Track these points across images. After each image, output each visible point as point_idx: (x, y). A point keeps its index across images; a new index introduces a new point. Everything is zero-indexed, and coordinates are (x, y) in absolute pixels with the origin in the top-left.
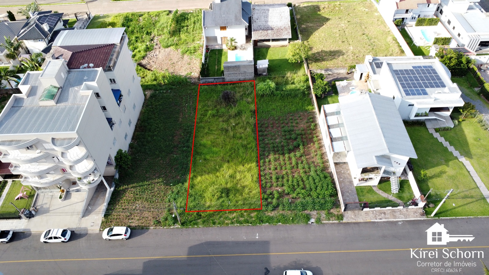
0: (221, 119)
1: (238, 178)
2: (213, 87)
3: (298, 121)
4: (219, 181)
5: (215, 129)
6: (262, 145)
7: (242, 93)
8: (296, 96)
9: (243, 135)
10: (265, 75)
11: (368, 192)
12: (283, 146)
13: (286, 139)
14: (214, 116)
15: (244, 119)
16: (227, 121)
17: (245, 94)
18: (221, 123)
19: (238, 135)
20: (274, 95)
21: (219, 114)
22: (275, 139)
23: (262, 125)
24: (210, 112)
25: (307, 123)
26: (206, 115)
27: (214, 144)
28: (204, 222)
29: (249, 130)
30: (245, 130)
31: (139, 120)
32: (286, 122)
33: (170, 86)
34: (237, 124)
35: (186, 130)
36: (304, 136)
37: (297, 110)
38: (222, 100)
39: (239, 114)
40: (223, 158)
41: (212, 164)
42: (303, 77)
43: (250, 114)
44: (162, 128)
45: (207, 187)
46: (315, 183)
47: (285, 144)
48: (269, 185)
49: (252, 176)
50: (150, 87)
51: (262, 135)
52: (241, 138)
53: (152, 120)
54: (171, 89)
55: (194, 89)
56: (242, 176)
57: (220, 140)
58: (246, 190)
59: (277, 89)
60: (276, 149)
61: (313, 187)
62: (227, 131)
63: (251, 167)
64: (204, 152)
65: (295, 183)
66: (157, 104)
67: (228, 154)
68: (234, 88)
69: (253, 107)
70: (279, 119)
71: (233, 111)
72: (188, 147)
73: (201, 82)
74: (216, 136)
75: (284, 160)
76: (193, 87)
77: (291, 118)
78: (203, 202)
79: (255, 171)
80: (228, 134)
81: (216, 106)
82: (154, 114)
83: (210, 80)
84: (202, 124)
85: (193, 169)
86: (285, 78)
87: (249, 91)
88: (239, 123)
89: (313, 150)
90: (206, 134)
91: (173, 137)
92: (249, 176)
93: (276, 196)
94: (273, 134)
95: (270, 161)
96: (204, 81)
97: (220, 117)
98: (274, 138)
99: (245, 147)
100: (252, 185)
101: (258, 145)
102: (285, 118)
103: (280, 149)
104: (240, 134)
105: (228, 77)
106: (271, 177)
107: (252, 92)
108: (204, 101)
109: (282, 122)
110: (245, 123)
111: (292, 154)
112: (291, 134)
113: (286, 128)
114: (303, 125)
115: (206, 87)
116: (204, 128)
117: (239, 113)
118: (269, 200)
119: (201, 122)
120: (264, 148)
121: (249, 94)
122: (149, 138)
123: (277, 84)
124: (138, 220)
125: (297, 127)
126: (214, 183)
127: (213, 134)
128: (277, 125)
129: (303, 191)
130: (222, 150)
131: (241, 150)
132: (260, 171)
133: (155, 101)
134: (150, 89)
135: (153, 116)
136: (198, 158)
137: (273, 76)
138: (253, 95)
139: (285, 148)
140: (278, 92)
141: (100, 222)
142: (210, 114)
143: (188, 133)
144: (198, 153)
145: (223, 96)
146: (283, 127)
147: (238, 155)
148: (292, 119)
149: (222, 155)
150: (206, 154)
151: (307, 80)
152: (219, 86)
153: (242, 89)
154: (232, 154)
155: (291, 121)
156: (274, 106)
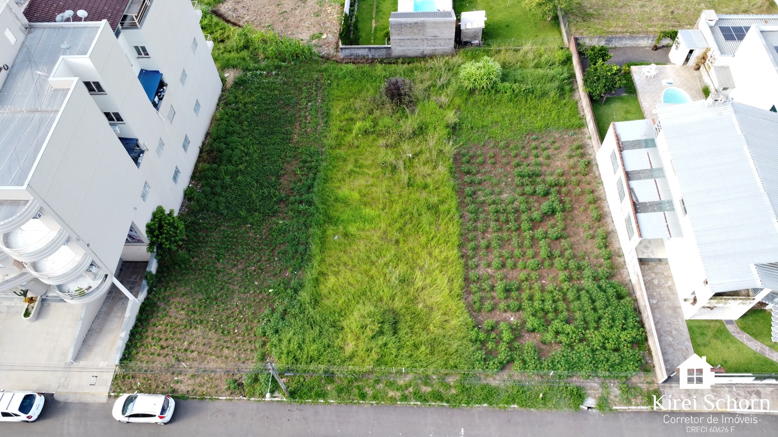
0: (382, 142)
1: (419, 284)
2: (366, 67)
3: (549, 152)
4: (375, 289)
5: (369, 162)
6: (472, 207)
7: (427, 84)
8: (544, 94)
9: (429, 180)
10: (479, 45)
11: (715, 336)
12: (517, 211)
13: (523, 194)
14: (366, 132)
15: (432, 143)
16: (395, 146)
17: (434, 86)
18: (383, 151)
19: (419, 180)
20: (497, 92)
21: (378, 128)
22: (500, 193)
23: (472, 157)
24: (359, 124)
25: (570, 157)
26: (351, 130)
27: (366, 200)
28: (340, 391)
29: (443, 170)
30: (435, 168)
31: (208, 134)
32: (523, 153)
33: (277, 62)
34: (416, 155)
35: (305, 162)
36: (564, 190)
37: (547, 126)
38: (384, 98)
39: (421, 131)
40: (385, 233)
41: (362, 247)
42: (560, 52)
43: (446, 131)
44: (255, 156)
45: (347, 304)
46: (595, 309)
47: (523, 207)
48: (488, 304)
49: (451, 280)
50: (235, 63)
51: (472, 183)
52: (426, 187)
53: (235, 138)
54: (278, 68)
55: (326, 70)
56: (428, 281)
57: (379, 191)
59: (504, 78)
60: (503, 218)
61: (591, 316)
62: (394, 168)
63: (447, 258)
64: (344, 217)
66: (248, 100)
67: (398, 225)
68: (412, 71)
69: (451, 116)
70: (507, 146)
71: (409, 124)
72: (310, 203)
73: (341, 55)
74: (371, 181)
75: (521, 246)
76: (324, 66)
77: (534, 144)
78: (338, 342)
79: (456, 268)
80: (396, 177)
81: (371, 112)
82: (241, 123)
83: (360, 50)
84: (341, 152)
85: (318, 258)
86: (521, 53)
87: (443, 80)
88: (421, 152)
89: (587, 223)
90: (351, 173)
91: (279, 177)
92: (442, 281)
94: (495, 180)
95: (488, 247)
96: (347, 52)
97: (380, 135)
98: (497, 190)
99: (433, 209)
100: (452, 304)
101: (461, 205)
102: (520, 145)
103: (512, 217)
104: (424, 177)
105: (399, 46)
106: (493, 288)
107: (449, 82)
108: (347, 99)
109: (513, 153)
110: (434, 153)
111: (539, 232)
112: (533, 183)
113: (525, 169)
114: (561, 163)
115: (351, 66)
116: (345, 160)
117: (421, 128)
118: (490, 345)
119: (339, 145)
120: (476, 212)
121: (443, 87)
122: (228, 179)
123: (504, 66)
124: (193, 376)
125: (548, 166)
126: (364, 293)
127: (363, 174)
128: (504, 161)
129: (568, 328)
130: (383, 214)
131: (426, 218)
132: (466, 267)
133: (243, 93)
134: (234, 67)
135: (237, 128)
136: (330, 232)
137: (494, 47)
138: (450, 90)
139: (524, 217)
140: (507, 84)
141: (110, 377)
142: (360, 129)
143: (310, 169)
144: (330, 220)
145: (388, 90)
146: (518, 165)
147: (418, 227)
148: (536, 148)
149: (383, 225)
150: (349, 222)
151: (568, 60)
152: (379, 67)
153: (427, 75)
154: (405, 224)
155: (534, 152)
156: (496, 116)
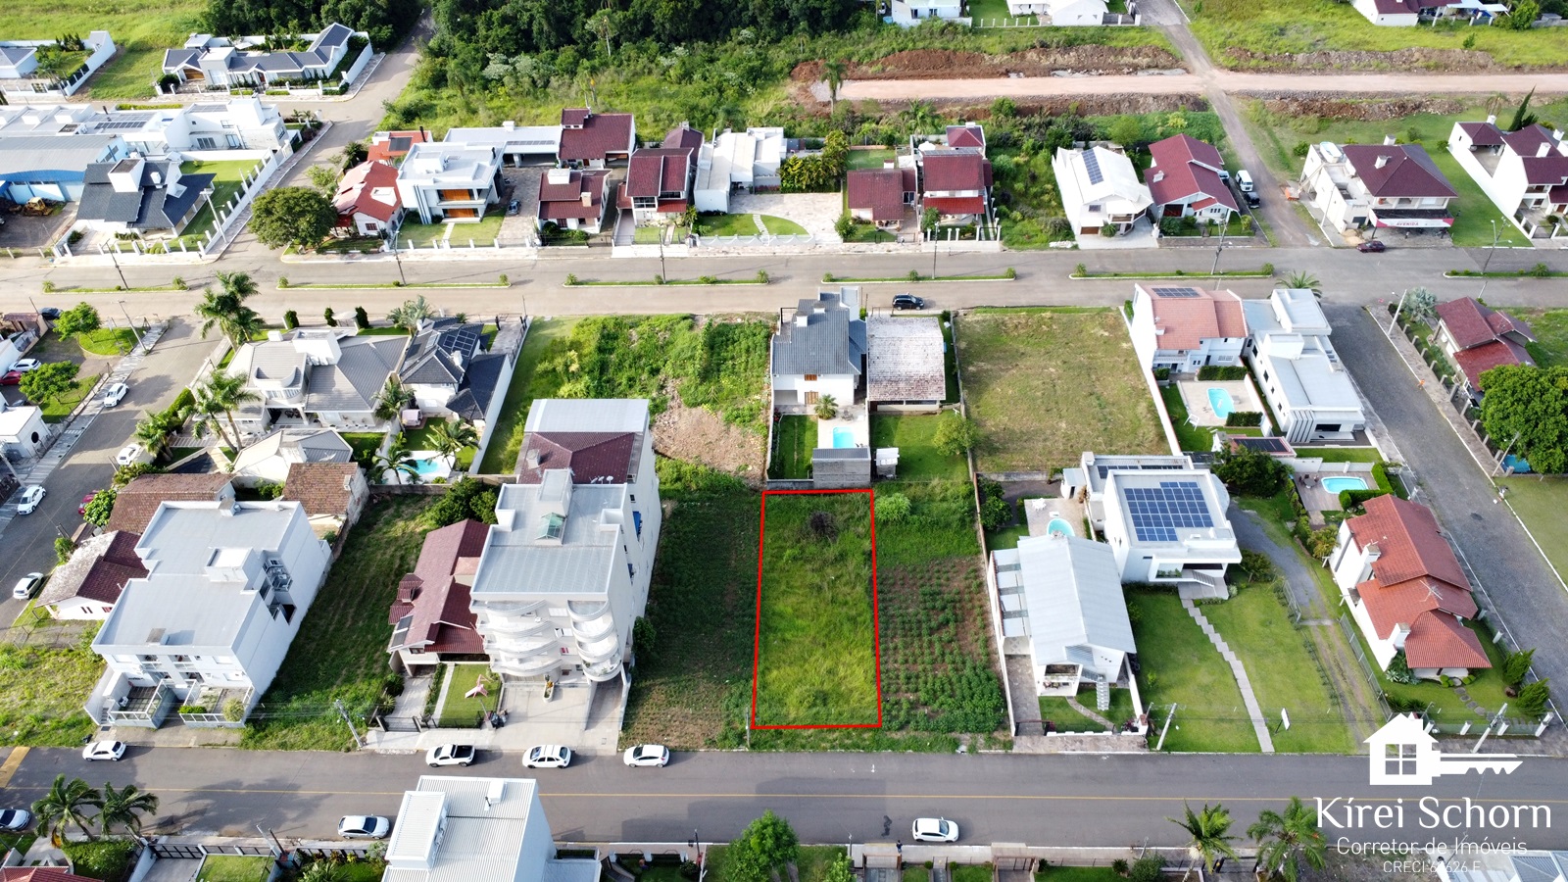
0: (808, 567)
1: (842, 674)
2: (791, 498)
3: (950, 575)
4: (808, 678)
5: (799, 584)
6: (882, 619)
7: (846, 516)
8: (948, 525)
9: (849, 598)
10: (891, 479)
11: (1058, 707)
12: (919, 622)
13: (925, 609)
14: (795, 559)
15: (851, 568)
16: (819, 570)
17: (852, 517)
18: (810, 574)
19: (841, 598)
20: (907, 523)
21: (805, 555)
22: (907, 608)
23: (885, 579)
24: (788, 552)
25: (966, 579)
26: (782, 557)
27: (798, 613)
28: (787, 744)
29: (860, 589)
30: (853, 588)
32: (927, 576)
33: (709, 494)
34: (838, 578)
35: (744, 583)
36: (958, 605)
37: (948, 553)
38: (810, 528)
39: (842, 557)
40: (814, 638)
41: (796, 649)
42: (964, 487)
43: (862, 558)
44: (701, 578)
45: (789, 688)
47: (924, 618)
48: (893, 688)
49: (866, 672)
50: (671, 495)
51: (884, 600)
52: (846, 603)
54: (711, 499)
55: (755, 502)
56: (849, 672)
57: (808, 606)
58: (856, 695)
59: (913, 511)
60: (907, 626)
62: (820, 589)
63: (863, 656)
64: (782, 626)
65: (937, 686)
66: (687, 529)
67: (824, 633)
68: (833, 504)
69: (867, 545)
70: (914, 570)
71: (832, 552)
72: (752, 616)
73: (768, 488)
74: (801, 599)
75: (921, 647)
76: (753, 498)
77: (936, 568)
79: (871, 663)
80: (822, 596)
81: (798, 541)
83: (785, 484)
84: (775, 575)
85: (763, 657)
86: (929, 488)
87: (861, 512)
88: (842, 575)
89: (972, 631)
90: (784, 593)
91: (723, 596)
92: (859, 672)
93: (905, 706)
94: (902, 598)
95: (895, 648)
96: (774, 485)
97: (807, 561)
98: (904, 605)
99: (853, 620)
100: (867, 687)
101: (875, 618)
102: (925, 568)
103: (914, 626)
104: (845, 595)
105: (821, 480)
106: (897, 677)
107: (865, 516)
108: (776, 529)
109: (919, 576)
110: (853, 576)
111: (935, 637)
112: (934, 600)
113: (927, 589)
114: (958, 584)
115: (777, 497)
116: (778, 582)
117: (841, 555)
118: (894, 713)
119: (773, 570)
120: (887, 623)
121: (860, 519)
122: (680, 598)
123: (913, 501)
124: (678, 737)
125: (947, 586)
126: (800, 681)
127: (795, 593)
128: (911, 582)
130: (812, 624)
131: (846, 627)
132: (878, 664)
133: (682, 523)
134: (672, 499)
136: (771, 637)
137: (906, 482)
138: (867, 521)
139: (924, 626)
140: (915, 517)
141: (617, 739)
142: (789, 556)
143: (748, 589)
144: (769, 628)
145: (813, 522)
146: (922, 586)
147: (840, 635)
148: (938, 571)
149: (813, 633)
150: (785, 630)
151: (971, 493)
153: (846, 508)
154: (830, 632)
155: (936, 575)
156: (905, 544)
